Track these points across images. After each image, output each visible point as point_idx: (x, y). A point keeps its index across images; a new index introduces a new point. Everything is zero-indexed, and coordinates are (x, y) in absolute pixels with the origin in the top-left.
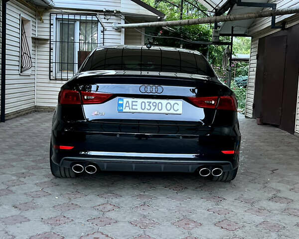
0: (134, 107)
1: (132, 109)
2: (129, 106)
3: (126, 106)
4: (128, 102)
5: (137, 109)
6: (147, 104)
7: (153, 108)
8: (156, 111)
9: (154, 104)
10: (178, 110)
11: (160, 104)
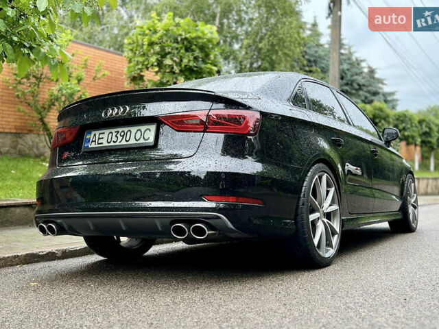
0: (100, 141)
1: (98, 144)
2: (95, 141)
3: (93, 141)
4: (95, 135)
5: (102, 143)
6: (114, 134)
7: (120, 138)
8: (124, 142)
9: (122, 134)
10: (149, 138)
11: (129, 133)
